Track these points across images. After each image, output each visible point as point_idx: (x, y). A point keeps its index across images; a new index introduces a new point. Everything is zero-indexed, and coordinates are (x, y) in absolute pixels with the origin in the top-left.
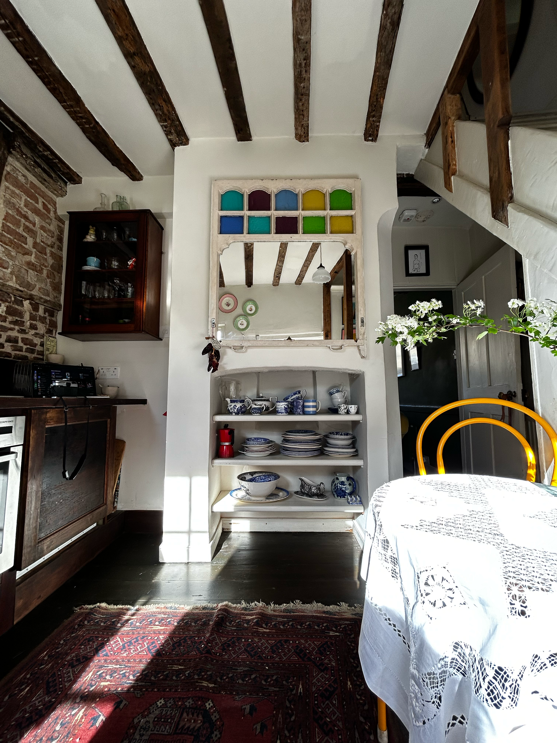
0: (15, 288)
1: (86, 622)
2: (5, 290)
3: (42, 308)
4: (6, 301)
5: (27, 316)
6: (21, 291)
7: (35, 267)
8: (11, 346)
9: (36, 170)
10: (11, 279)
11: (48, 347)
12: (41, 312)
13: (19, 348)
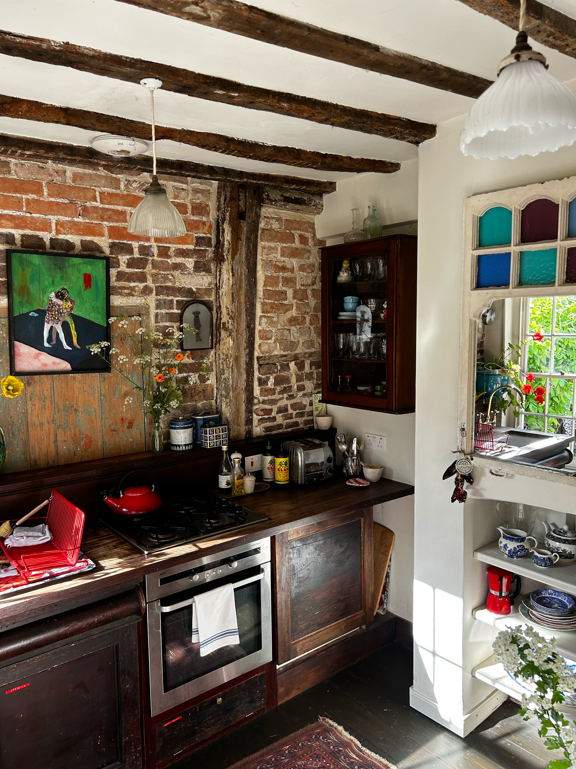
0: (279, 356)
1: (321, 738)
2: (272, 362)
3: (307, 364)
4: (274, 372)
5: (293, 379)
6: (285, 356)
7: (297, 320)
8: (283, 416)
9: (287, 207)
10: (275, 348)
11: (317, 406)
12: (307, 369)
13: (289, 416)
